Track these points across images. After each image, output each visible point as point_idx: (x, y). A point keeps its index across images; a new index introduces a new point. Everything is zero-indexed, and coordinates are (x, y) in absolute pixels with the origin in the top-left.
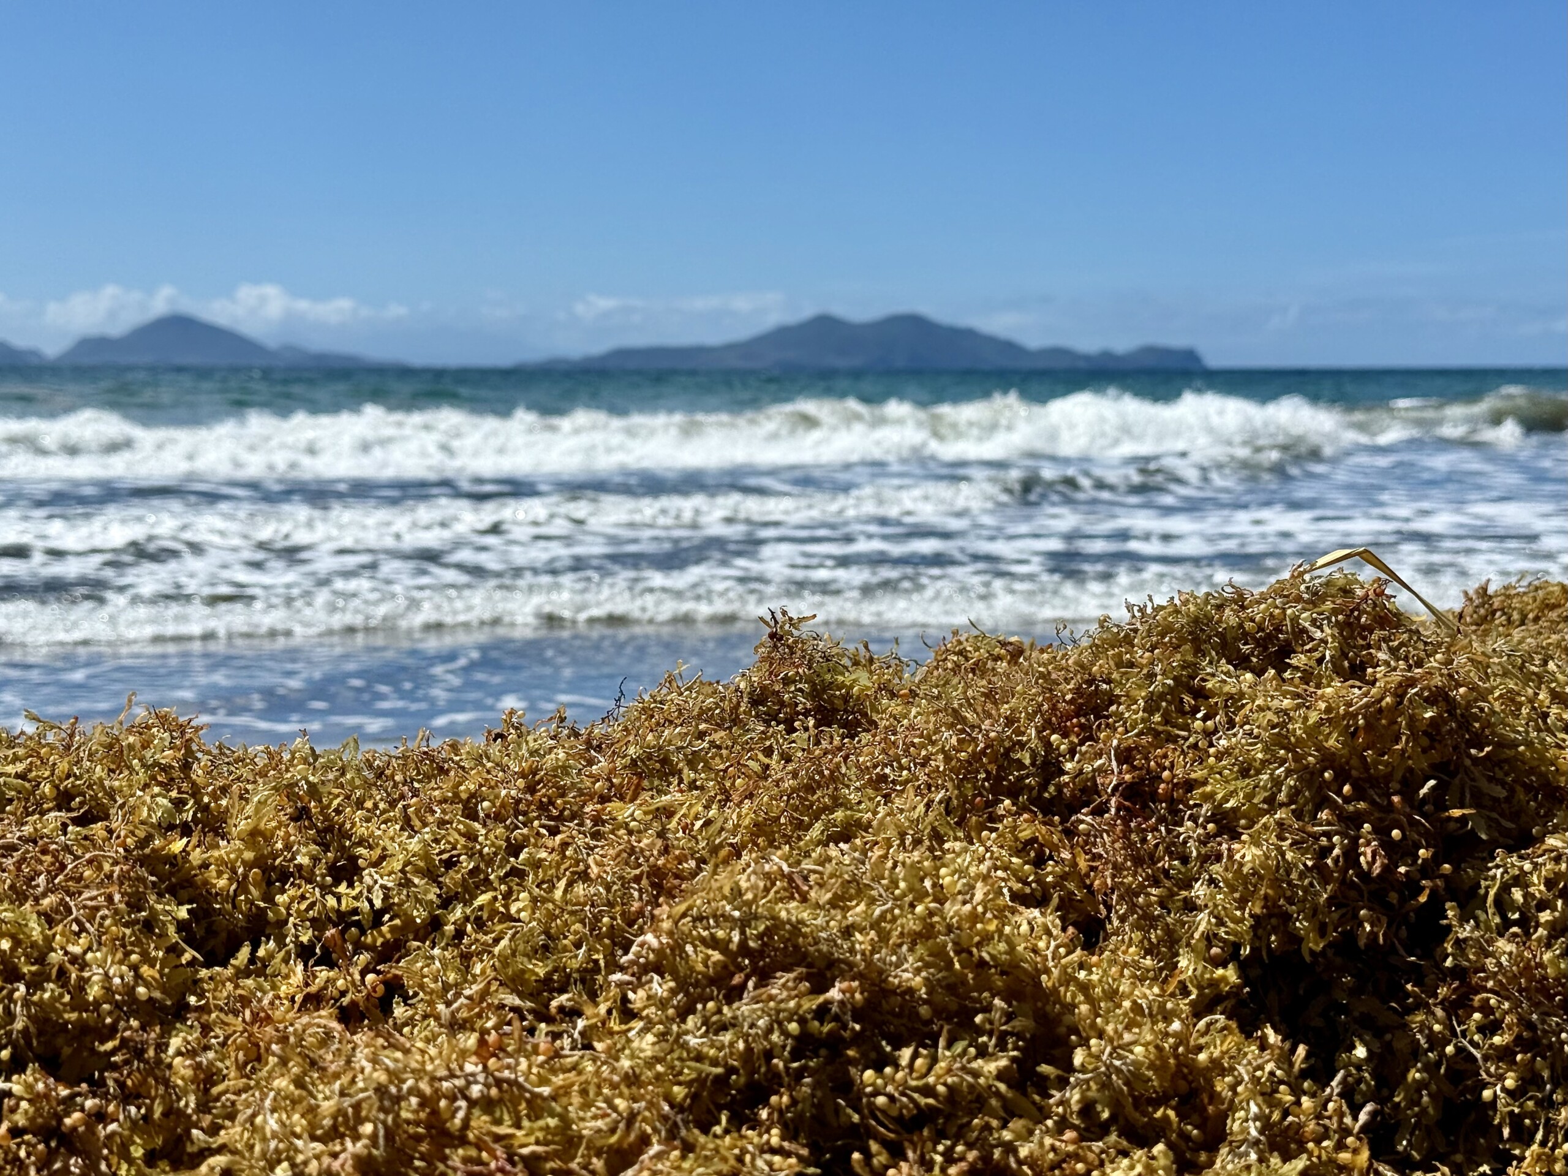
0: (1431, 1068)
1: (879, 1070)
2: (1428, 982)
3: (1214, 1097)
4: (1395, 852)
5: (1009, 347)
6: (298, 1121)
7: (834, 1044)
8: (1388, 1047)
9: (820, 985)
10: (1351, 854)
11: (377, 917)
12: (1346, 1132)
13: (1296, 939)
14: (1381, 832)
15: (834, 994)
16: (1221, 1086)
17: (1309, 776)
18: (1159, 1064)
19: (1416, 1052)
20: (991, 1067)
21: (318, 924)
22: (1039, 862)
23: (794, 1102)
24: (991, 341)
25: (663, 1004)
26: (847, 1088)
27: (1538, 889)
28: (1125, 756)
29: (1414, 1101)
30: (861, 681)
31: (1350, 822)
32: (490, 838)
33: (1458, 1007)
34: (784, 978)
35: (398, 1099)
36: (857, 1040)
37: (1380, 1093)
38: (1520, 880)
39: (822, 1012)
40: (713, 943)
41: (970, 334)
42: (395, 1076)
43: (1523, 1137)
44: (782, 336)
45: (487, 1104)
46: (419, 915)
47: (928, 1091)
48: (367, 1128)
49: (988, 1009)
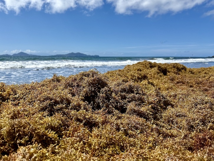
0: (97, 103)
1: (55, 106)
2: (97, 97)
3: (81, 106)
4: (95, 89)
5: (86, 55)
6: (6, 113)
7: (52, 105)
8: (94, 102)
9: (51, 101)
10: (92, 89)
11: (18, 97)
12: (90, 108)
13: (88, 95)
14: (94, 87)
15: (52, 101)
16: (81, 105)
17: (89, 84)
18: (77, 104)
19: (96, 102)
20: (64, 105)
21: (13, 98)
22: (71, 91)
23: (49, 109)
24: (85, 55)
25: (39, 103)
26: (53, 108)
27: (104, 91)
28: (77, 83)
29: (95, 105)
30: (60, 78)
31: (92, 87)
32: (28, 91)
33: (98, 99)
34: (48, 100)
35: (15, 111)
36: (54, 104)
37: (93, 105)
38: (103, 90)
39: (51, 103)
40: (43, 98)
41: (83, 54)
42: (15, 109)
43: (102, 107)
44: (69, 54)
45: (23, 111)
46: (21, 97)
47: (59, 108)
48: (12, 113)
49: (64, 101)
